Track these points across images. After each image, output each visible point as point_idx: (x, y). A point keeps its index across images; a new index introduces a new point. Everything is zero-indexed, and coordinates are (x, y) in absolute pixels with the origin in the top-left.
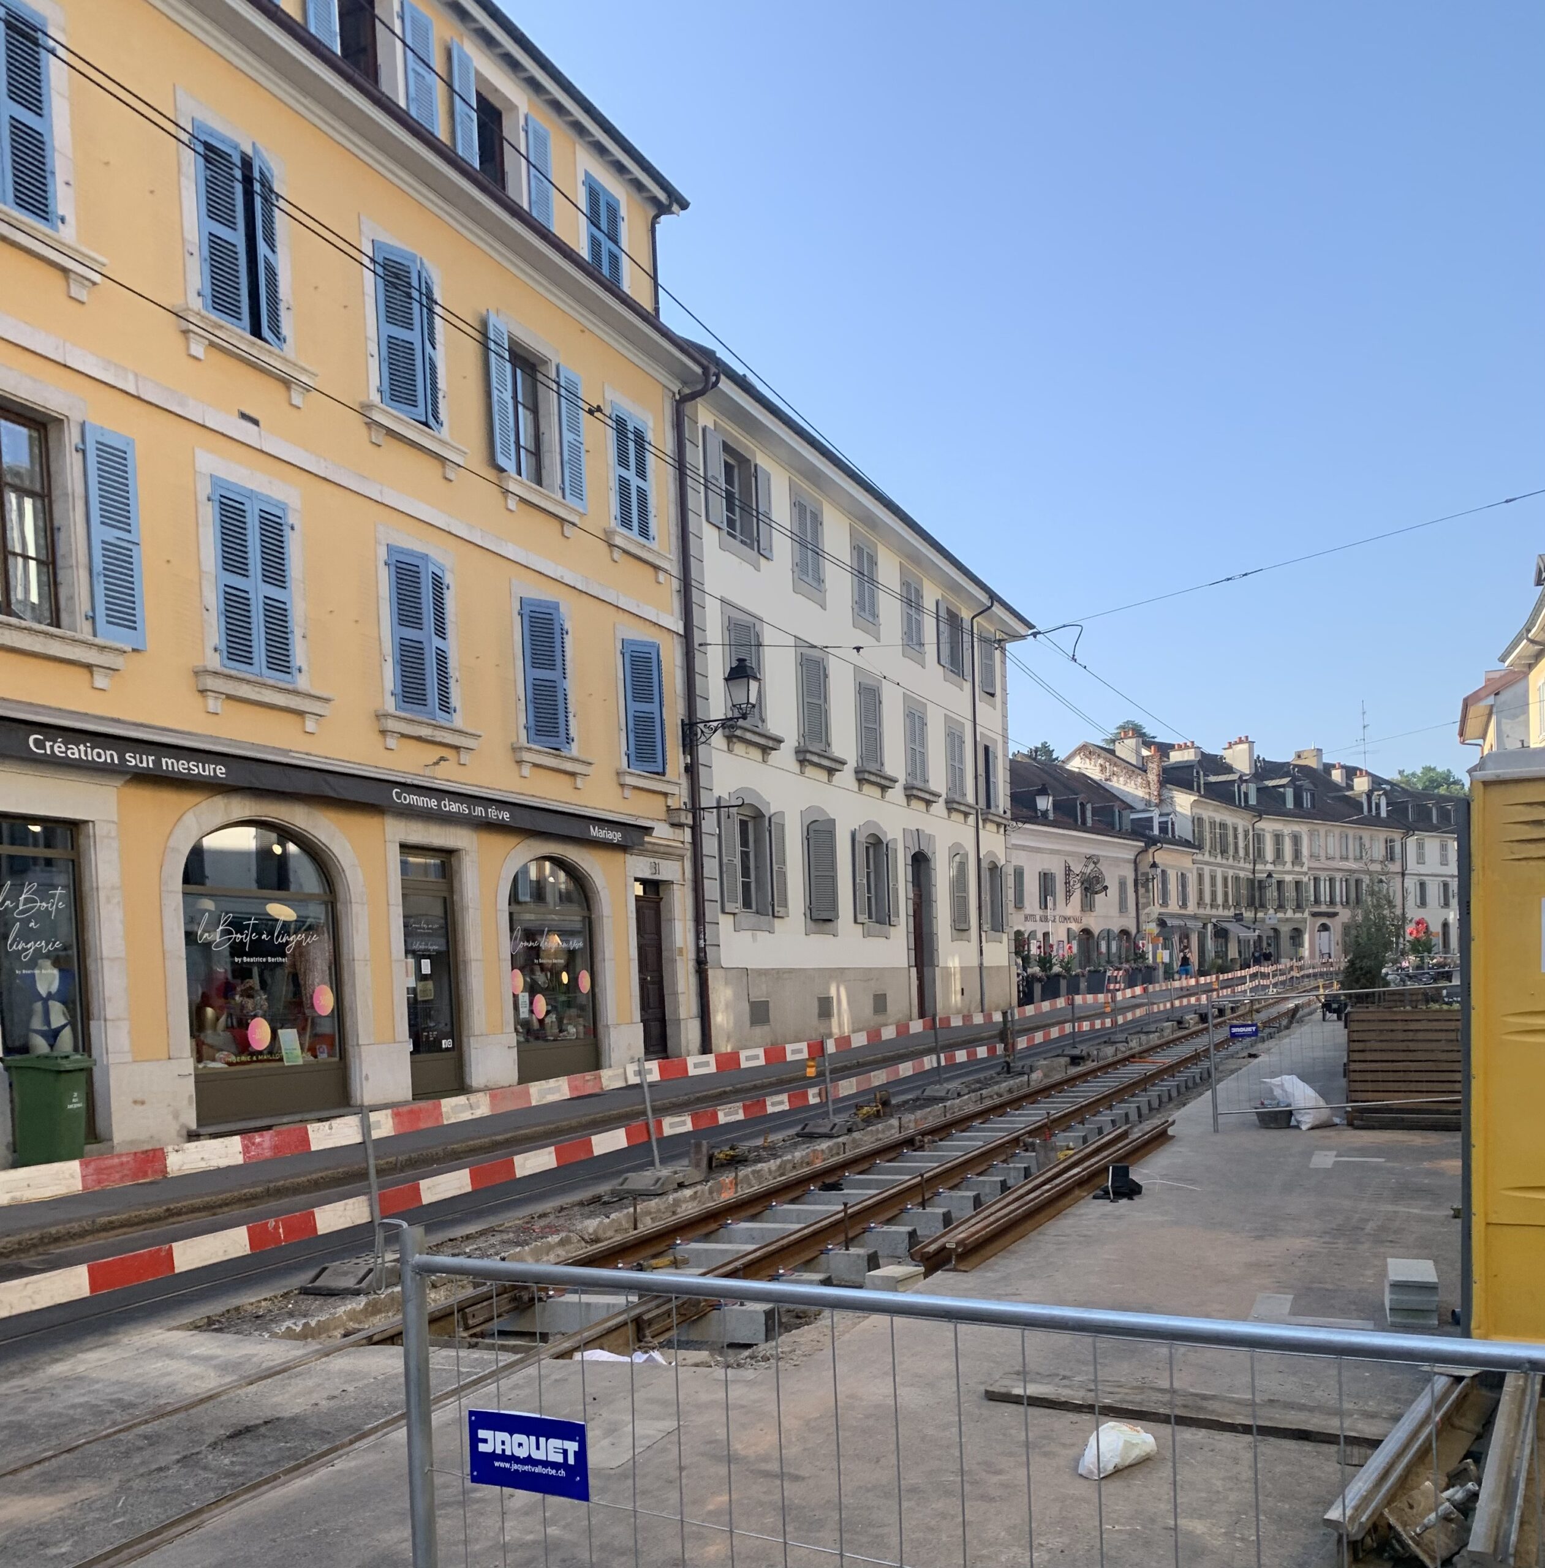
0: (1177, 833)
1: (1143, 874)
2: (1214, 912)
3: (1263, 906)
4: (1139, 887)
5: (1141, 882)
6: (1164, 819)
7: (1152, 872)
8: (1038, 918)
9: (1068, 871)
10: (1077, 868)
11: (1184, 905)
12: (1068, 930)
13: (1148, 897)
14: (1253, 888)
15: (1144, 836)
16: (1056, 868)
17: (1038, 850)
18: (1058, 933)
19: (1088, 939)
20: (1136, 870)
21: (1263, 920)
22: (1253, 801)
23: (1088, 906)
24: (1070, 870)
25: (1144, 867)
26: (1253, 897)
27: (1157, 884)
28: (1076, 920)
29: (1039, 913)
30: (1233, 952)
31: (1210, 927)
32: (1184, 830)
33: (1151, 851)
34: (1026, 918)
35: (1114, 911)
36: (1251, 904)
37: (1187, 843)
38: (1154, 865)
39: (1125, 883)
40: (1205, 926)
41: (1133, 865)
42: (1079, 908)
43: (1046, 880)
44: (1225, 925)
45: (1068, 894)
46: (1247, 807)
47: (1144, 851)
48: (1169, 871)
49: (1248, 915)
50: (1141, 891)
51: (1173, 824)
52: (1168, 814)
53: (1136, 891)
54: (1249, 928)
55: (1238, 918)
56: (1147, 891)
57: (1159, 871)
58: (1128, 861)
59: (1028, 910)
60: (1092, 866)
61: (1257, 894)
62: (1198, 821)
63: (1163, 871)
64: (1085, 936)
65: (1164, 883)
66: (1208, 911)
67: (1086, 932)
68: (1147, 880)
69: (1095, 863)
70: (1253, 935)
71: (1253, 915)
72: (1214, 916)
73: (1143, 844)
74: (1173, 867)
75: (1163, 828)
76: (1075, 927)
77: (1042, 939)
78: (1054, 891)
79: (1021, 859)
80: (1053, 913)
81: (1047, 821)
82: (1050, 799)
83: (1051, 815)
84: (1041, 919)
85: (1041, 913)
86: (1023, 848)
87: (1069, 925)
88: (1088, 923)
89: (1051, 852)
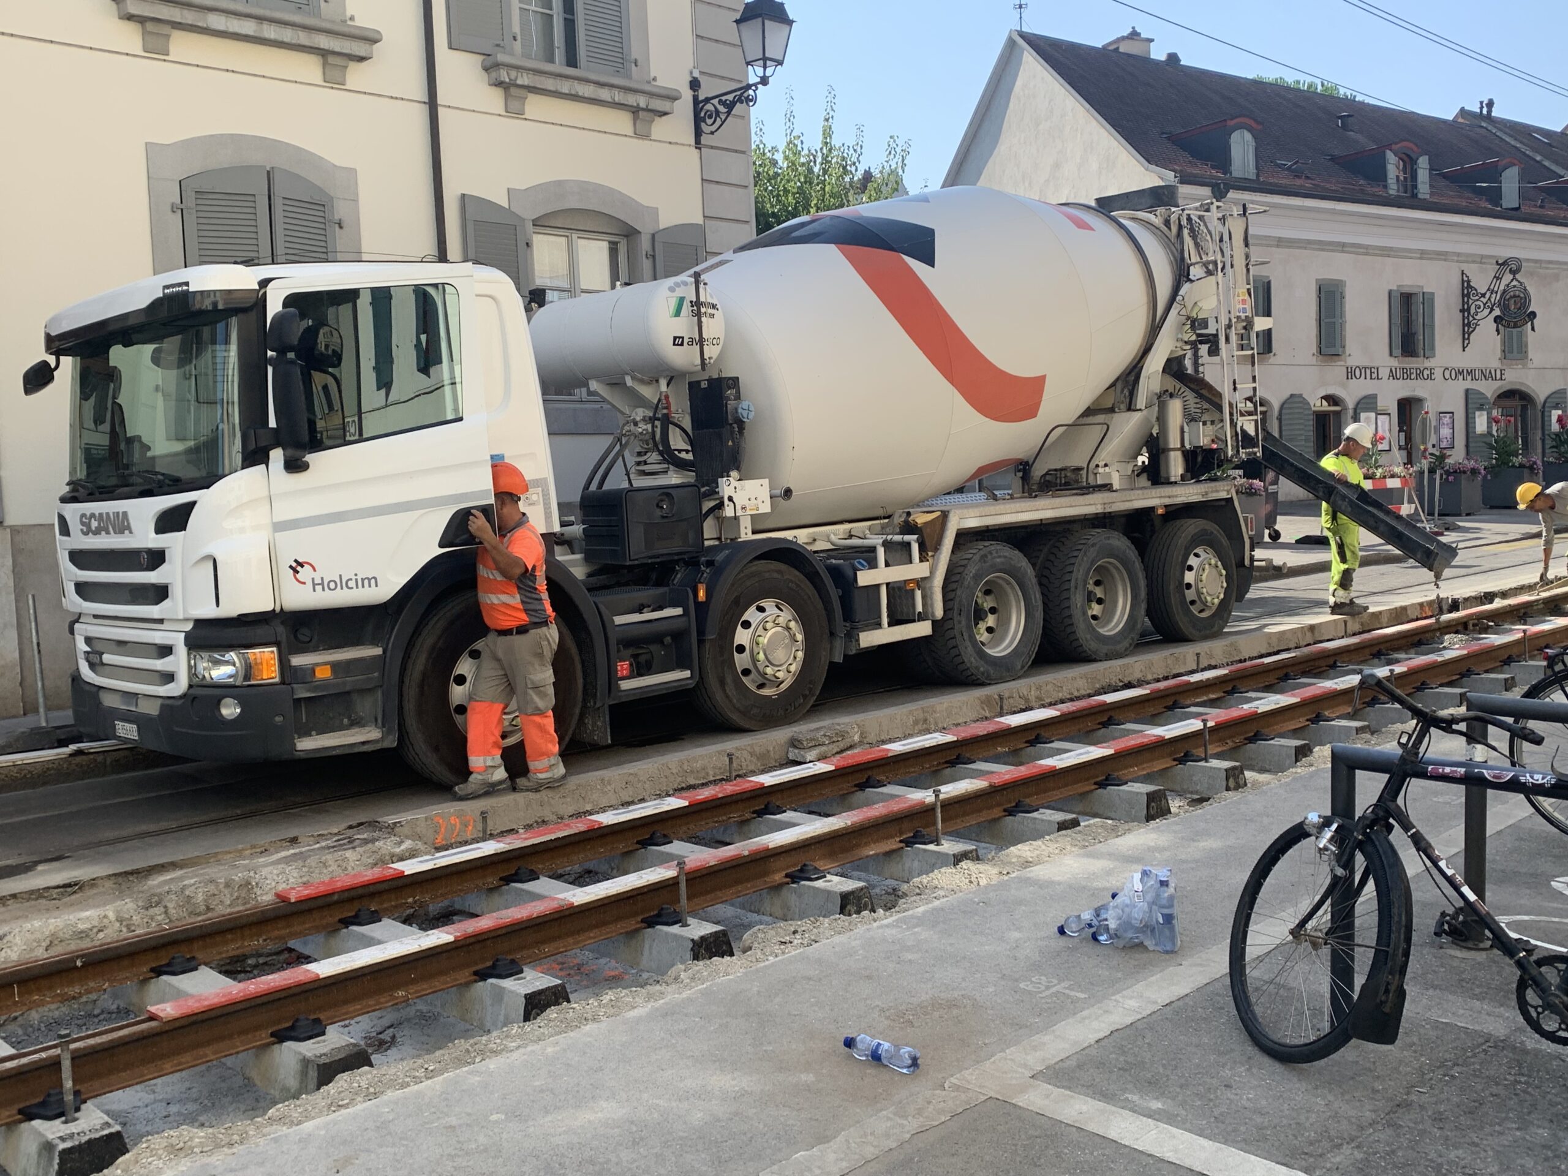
8: (1384, 373)
9: (1467, 289)
10: (1481, 283)
12: (1467, 391)
16: (1438, 284)
17: (1387, 252)
18: (1441, 396)
19: (1524, 408)
23: (1514, 351)
24: (1469, 286)
28: (1490, 376)
29: (1384, 360)
34: (1350, 373)
42: (1498, 353)
43: (1408, 307)
45: (1467, 329)
59: (1355, 355)
60: (1507, 278)
69: (1514, 272)
76: (1489, 389)
77: (1394, 410)
78: (1429, 326)
79: (1336, 267)
80: (1428, 363)
81: (1409, 199)
82: (1423, 162)
83: (1424, 189)
84: (1393, 375)
85: (1394, 363)
86: (1342, 247)
87: (1469, 384)
88: (1516, 377)
89: (1423, 255)
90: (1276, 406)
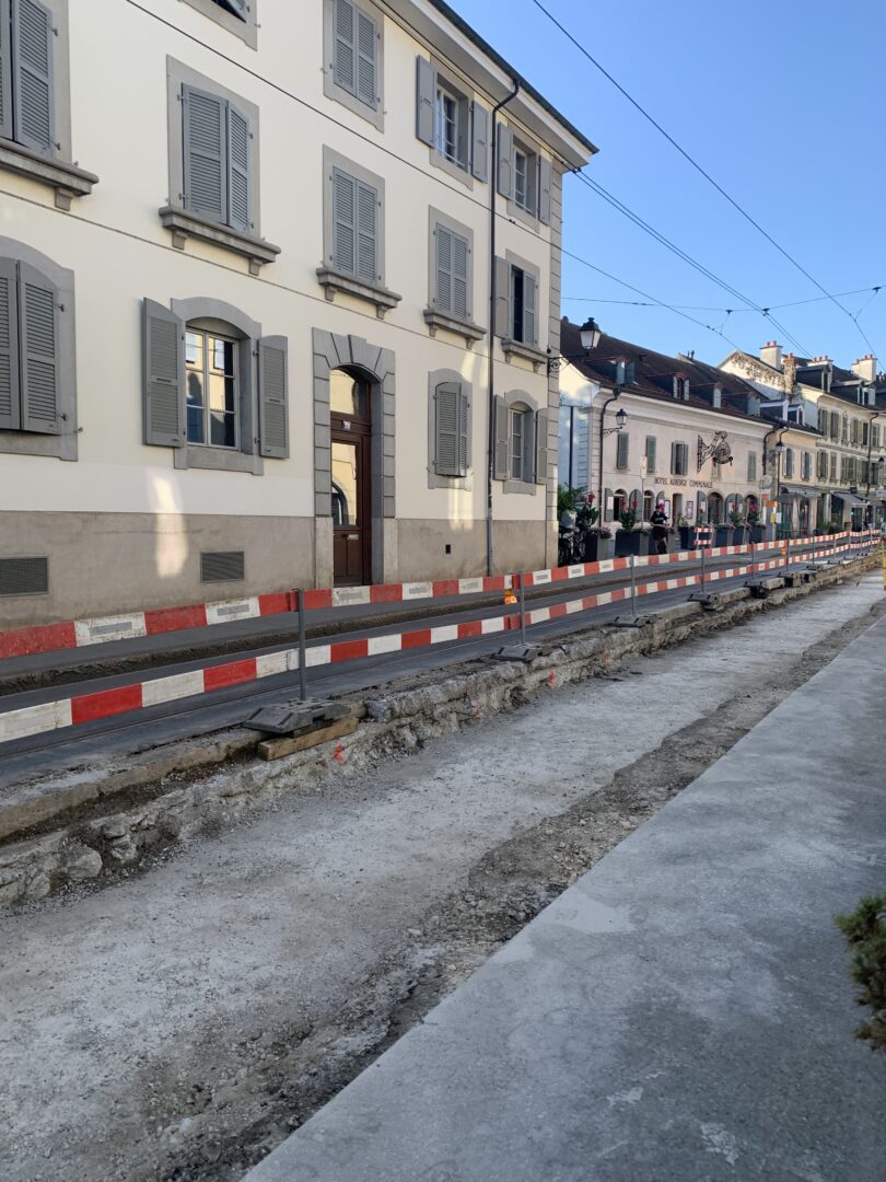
0: (804, 421)
1: (772, 451)
2: (833, 485)
3: (875, 483)
4: (767, 461)
5: (769, 457)
6: (792, 409)
7: (778, 449)
8: (668, 482)
9: (701, 444)
10: (708, 441)
11: (806, 478)
12: (698, 493)
13: (774, 470)
14: (867, 469)
15: (774, 420)
16: (690, 441)
17: (672, 424)
18: (689, 494)
19: (717, 502)
20: (765, 448)
21: (874, 494)
22: (872, 402)
23: (716, 473)
25: (772, 446)
26: (867, 476)
27: (783, 459)
28: (706, 485)
29: (669, 476)
30: (847, 516)
31: (828, 497)
32: (810, 418)
33: (779, 432)
34: (657, 481)
35: (743, 480)
36: (865, 481)
37: (812, 430)
38: (780, 444)
39: (755, 458)
40: (823, 495)
41: (762, 444)
42: (711, 475)
43: (678, 451)
44: (841, 496)
45: (700, 463)
46: (867, 406)
47: (773, 432)
48: (794, 450)
49: (862, 489)
50: (769, 464)
51: (801, 413)
52: (798, 405)
53: (764, 465)
54: (862, 499)
55: (853, 491)
56: (774, 464)
57: (784, 449)
58: (758, 440)
59: (658, 474)
60: (720, 441)
61: (870, 474)
62: (822, 413)
63: (788, 450)
64: (715, 498)
65: (789, 459)
66: (827, 484)
67: (717, 495)
68: (774, 456)
69: (724, 438)
70: (864, 505)
71: (866, 489)
72: (833, 489)
73: (771, 427)
74: (798, 447)
75: (792, 416)
76: (706, 491)
77: (671, 499)
78: (686, 460)
79: (654, 430)
80: (684, 478)
81: (681, 401)
82: (687, 383)
83: (687, 397)
84: (671, 483)
85: (672, 477)
86: (657, 421)
87: (700, 489)
88: (716, 487)
89: (686, 427)
90: (628, 493)
